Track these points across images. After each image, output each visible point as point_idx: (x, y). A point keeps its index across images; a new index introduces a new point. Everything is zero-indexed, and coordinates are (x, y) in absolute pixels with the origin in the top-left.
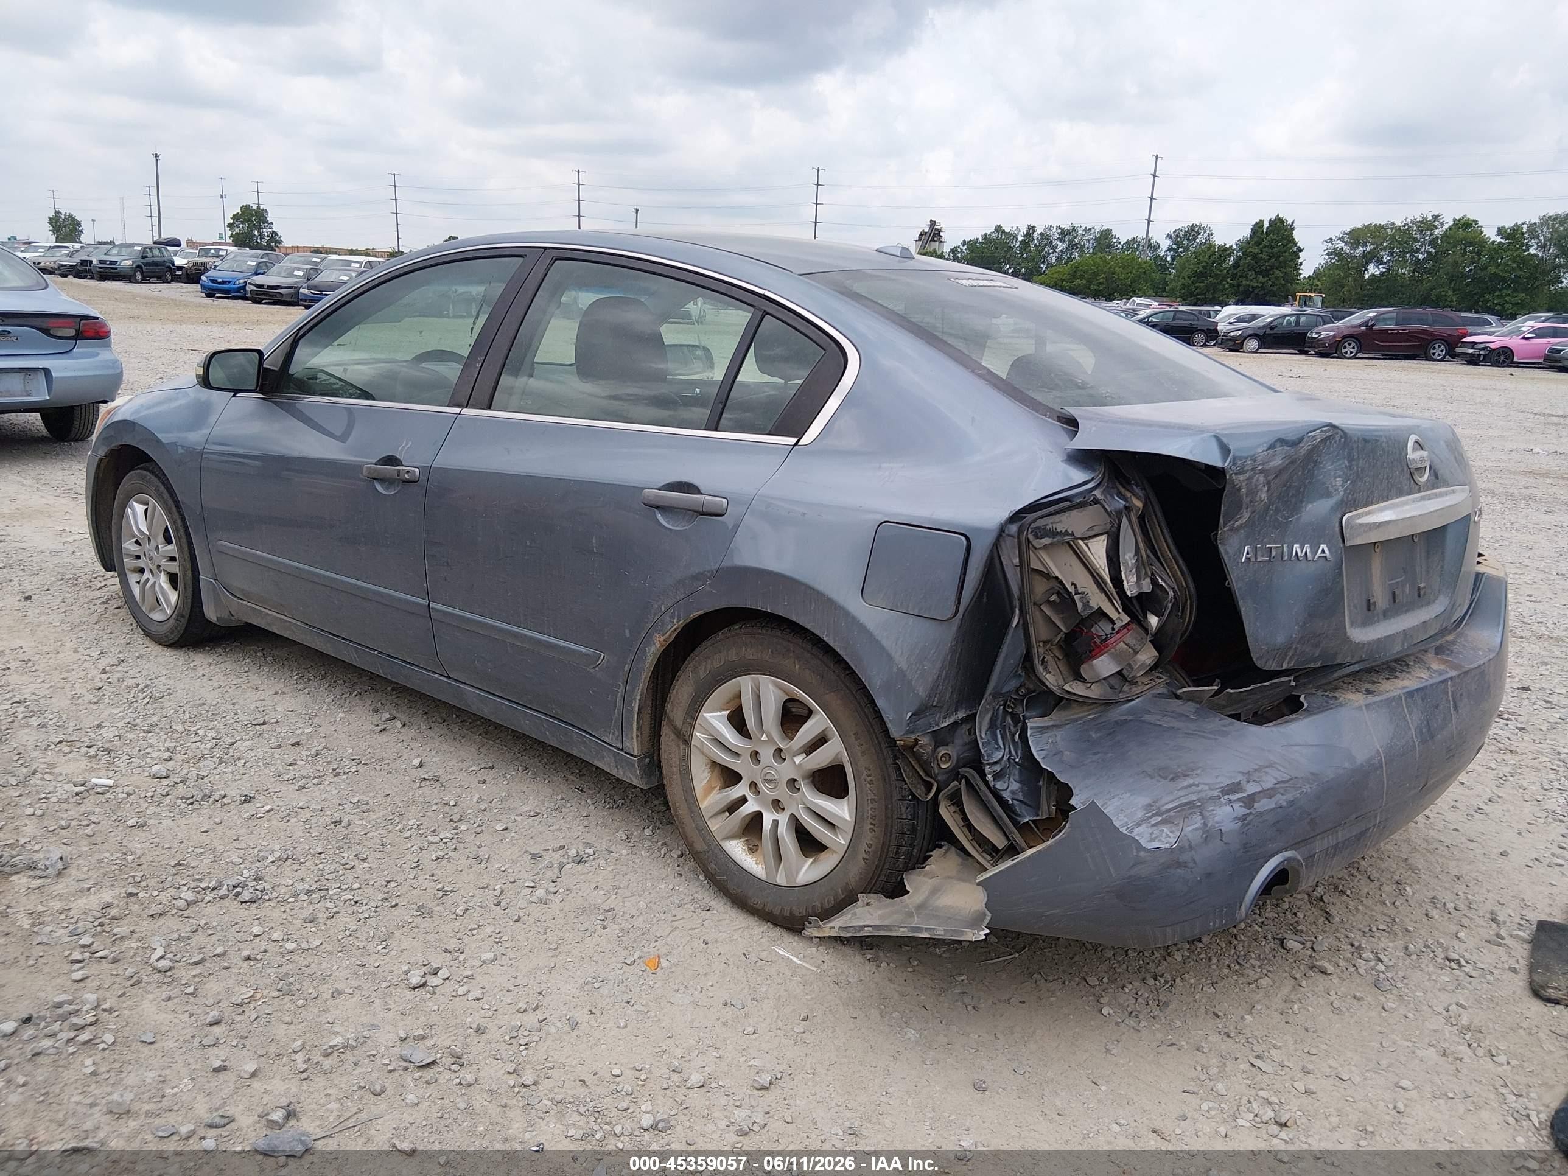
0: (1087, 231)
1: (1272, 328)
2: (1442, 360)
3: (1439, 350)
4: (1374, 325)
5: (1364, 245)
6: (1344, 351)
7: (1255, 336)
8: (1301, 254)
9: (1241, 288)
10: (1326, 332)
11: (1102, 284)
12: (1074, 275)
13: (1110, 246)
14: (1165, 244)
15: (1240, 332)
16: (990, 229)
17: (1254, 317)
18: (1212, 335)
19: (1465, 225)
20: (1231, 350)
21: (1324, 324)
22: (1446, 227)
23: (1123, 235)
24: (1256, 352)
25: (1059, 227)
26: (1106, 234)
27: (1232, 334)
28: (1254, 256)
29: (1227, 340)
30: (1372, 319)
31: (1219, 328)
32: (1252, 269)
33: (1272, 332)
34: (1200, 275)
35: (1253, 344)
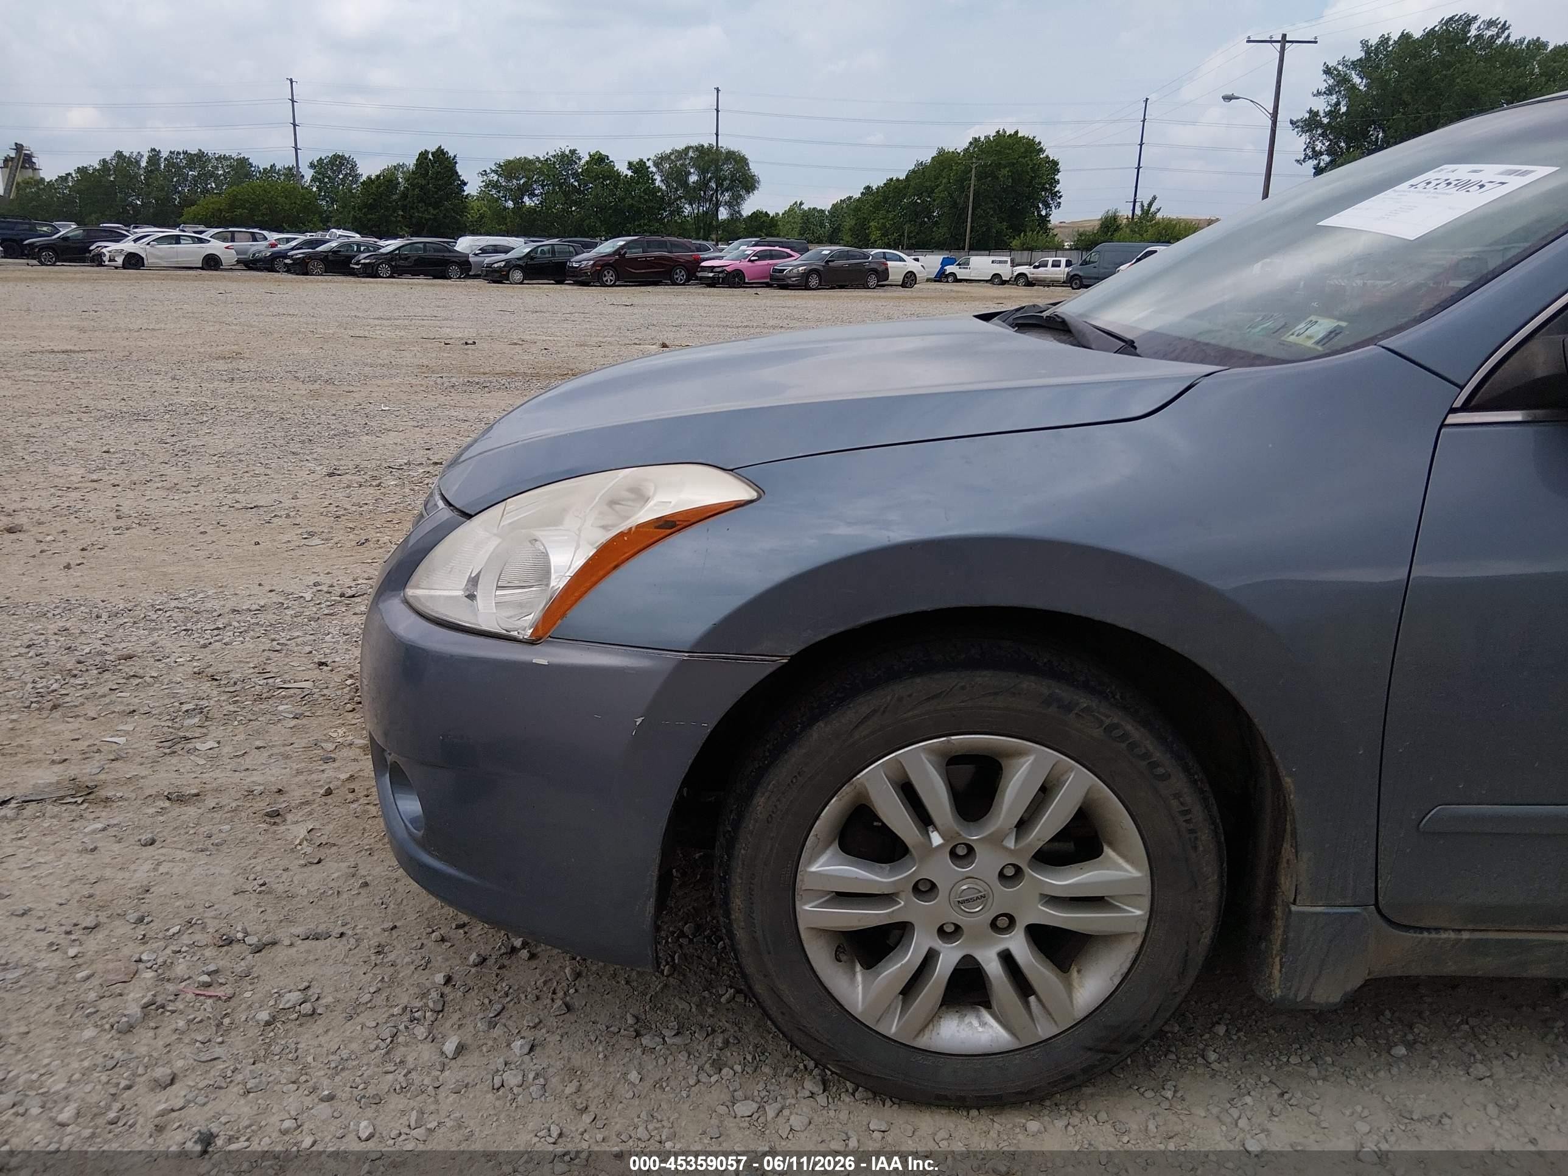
0: (220, 159)
1: (532, 258)
2: (683, 284)
3: (681, 275)
4: (625, 253)
5: (518, 179)
6: (605, 279)
7: (518, 267)
8: (465, 188)
9: (414, 221)
10: (584, 259)
11: (266, 215)
12: (232, 207)
13: (249, 175)
14: (308, 174)
15: (503, 263)
16: (108, 155)
17: (496, 249)
18: (465, 268)
19: (599, 159)
20: (495, 282)
21: (577, 254)
22: (583, 162)
24: (521, 283)
25: (185, 153)
26: (243, 163)
27: (496, 265)
28: (422, 188)
29: (492, 271)
30: (622, 247)
31: (470, 259)
32: (421, 200)
33: (532, 262)
34: (371, 208)
35: (518, 275)
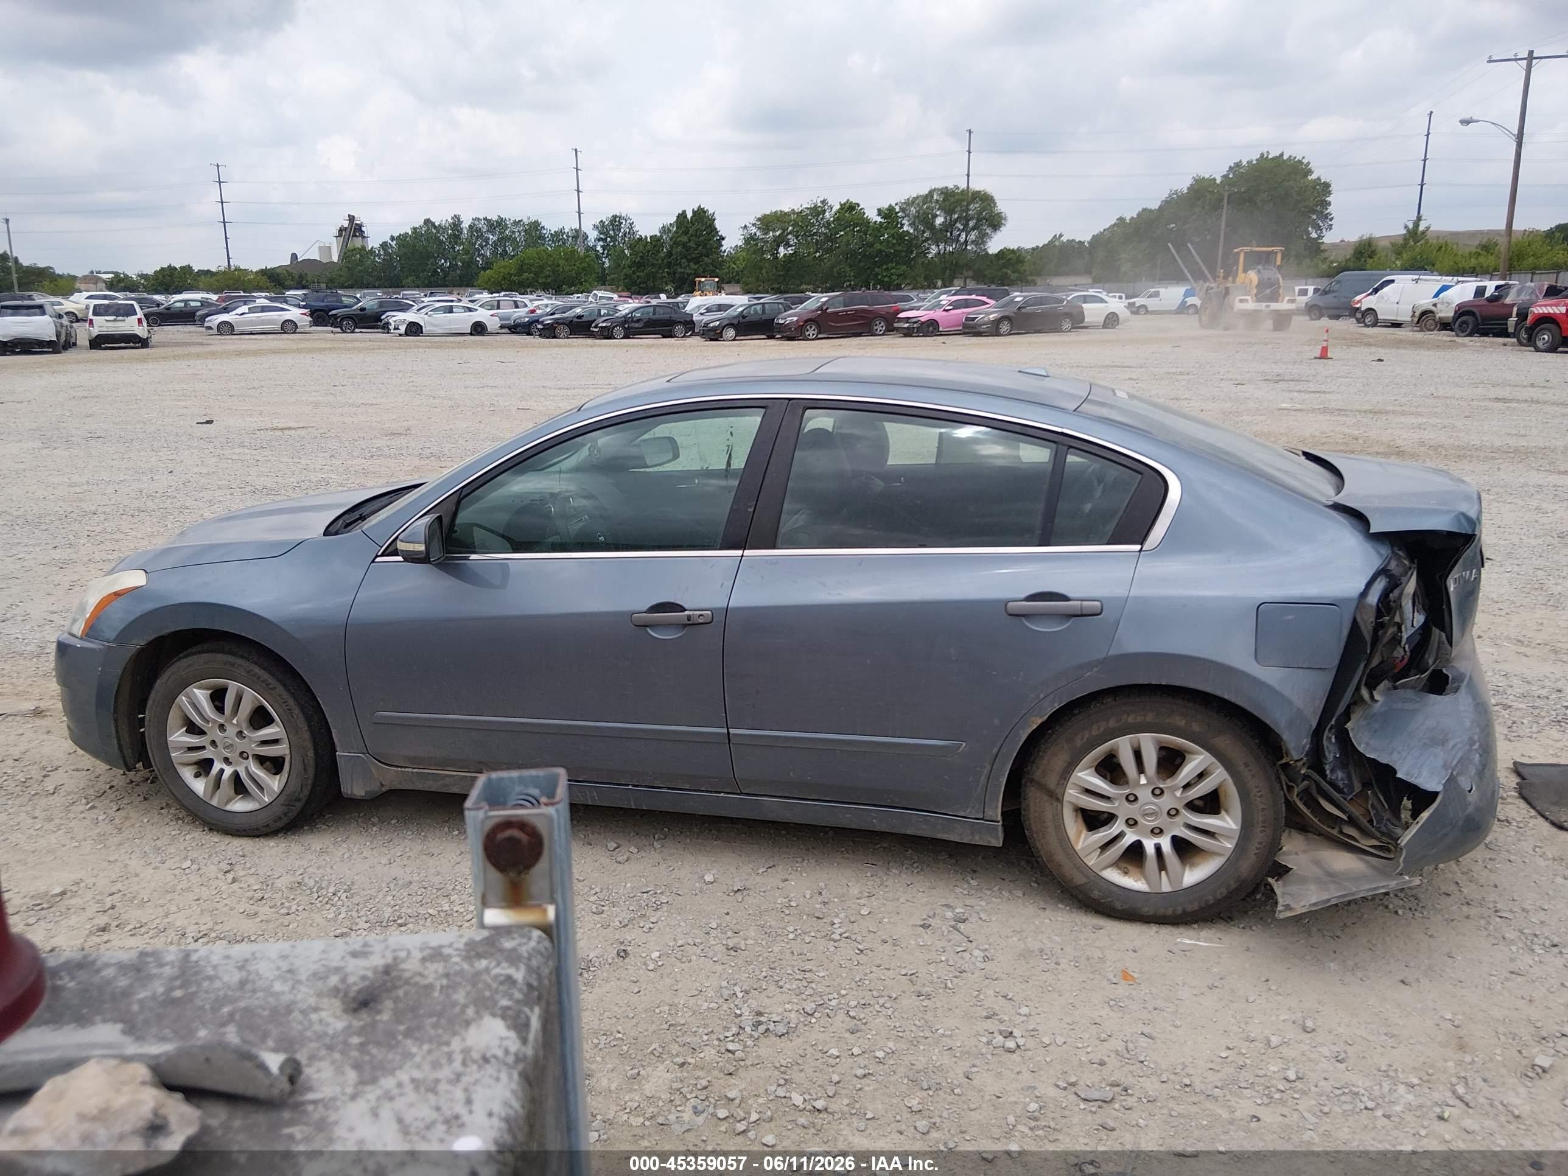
0: (517, 223)
1: (744, 317)
2: (883, 335)
3: (880, 327)
4: (827, 309)
5: (774, 231)
6: (807, 333)
7: (731, 325)
8: (723, 242)
9: (677, 276)
10: (790, 317)
11: (549, 276)
12: (521, 269)
13: (541, 237)
14: (593, 235)
15: (718, 323)
16: (419, 222)
17: (721, 308)
18: (689, 326)
19: (850, 208)
20: (711, 340)
21: (785, 311)
22: (834, 210)
23: (551, 226)
24: (734, 340)
25: (485, 219)
26: (535, 226)
27: (711, 325)
28: (684, 245)
29: (709, 330)
30: (824, 303)
31: (694, 319)
32: (685, 257)
33: (744, 320)
34: (639, 265)
35: (731, 333)
